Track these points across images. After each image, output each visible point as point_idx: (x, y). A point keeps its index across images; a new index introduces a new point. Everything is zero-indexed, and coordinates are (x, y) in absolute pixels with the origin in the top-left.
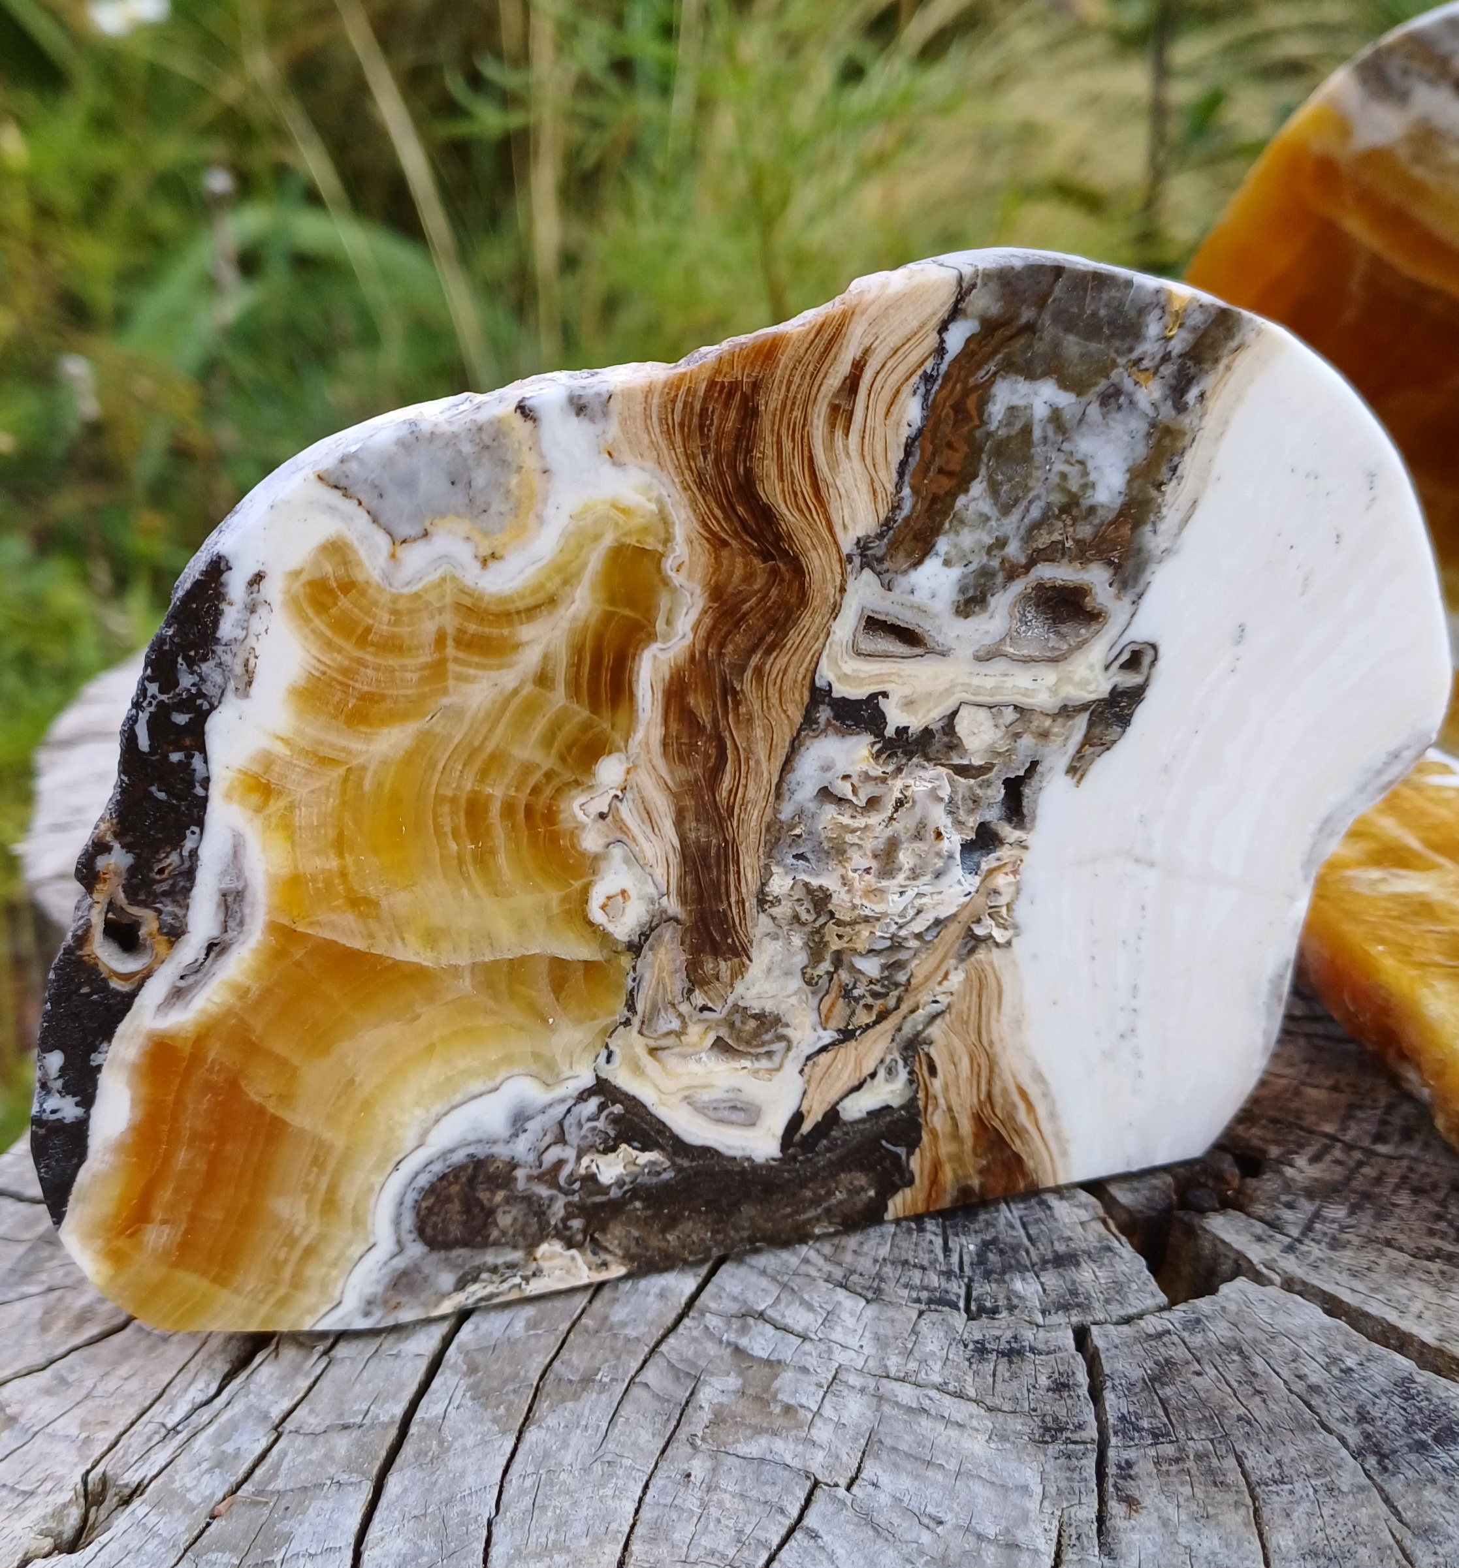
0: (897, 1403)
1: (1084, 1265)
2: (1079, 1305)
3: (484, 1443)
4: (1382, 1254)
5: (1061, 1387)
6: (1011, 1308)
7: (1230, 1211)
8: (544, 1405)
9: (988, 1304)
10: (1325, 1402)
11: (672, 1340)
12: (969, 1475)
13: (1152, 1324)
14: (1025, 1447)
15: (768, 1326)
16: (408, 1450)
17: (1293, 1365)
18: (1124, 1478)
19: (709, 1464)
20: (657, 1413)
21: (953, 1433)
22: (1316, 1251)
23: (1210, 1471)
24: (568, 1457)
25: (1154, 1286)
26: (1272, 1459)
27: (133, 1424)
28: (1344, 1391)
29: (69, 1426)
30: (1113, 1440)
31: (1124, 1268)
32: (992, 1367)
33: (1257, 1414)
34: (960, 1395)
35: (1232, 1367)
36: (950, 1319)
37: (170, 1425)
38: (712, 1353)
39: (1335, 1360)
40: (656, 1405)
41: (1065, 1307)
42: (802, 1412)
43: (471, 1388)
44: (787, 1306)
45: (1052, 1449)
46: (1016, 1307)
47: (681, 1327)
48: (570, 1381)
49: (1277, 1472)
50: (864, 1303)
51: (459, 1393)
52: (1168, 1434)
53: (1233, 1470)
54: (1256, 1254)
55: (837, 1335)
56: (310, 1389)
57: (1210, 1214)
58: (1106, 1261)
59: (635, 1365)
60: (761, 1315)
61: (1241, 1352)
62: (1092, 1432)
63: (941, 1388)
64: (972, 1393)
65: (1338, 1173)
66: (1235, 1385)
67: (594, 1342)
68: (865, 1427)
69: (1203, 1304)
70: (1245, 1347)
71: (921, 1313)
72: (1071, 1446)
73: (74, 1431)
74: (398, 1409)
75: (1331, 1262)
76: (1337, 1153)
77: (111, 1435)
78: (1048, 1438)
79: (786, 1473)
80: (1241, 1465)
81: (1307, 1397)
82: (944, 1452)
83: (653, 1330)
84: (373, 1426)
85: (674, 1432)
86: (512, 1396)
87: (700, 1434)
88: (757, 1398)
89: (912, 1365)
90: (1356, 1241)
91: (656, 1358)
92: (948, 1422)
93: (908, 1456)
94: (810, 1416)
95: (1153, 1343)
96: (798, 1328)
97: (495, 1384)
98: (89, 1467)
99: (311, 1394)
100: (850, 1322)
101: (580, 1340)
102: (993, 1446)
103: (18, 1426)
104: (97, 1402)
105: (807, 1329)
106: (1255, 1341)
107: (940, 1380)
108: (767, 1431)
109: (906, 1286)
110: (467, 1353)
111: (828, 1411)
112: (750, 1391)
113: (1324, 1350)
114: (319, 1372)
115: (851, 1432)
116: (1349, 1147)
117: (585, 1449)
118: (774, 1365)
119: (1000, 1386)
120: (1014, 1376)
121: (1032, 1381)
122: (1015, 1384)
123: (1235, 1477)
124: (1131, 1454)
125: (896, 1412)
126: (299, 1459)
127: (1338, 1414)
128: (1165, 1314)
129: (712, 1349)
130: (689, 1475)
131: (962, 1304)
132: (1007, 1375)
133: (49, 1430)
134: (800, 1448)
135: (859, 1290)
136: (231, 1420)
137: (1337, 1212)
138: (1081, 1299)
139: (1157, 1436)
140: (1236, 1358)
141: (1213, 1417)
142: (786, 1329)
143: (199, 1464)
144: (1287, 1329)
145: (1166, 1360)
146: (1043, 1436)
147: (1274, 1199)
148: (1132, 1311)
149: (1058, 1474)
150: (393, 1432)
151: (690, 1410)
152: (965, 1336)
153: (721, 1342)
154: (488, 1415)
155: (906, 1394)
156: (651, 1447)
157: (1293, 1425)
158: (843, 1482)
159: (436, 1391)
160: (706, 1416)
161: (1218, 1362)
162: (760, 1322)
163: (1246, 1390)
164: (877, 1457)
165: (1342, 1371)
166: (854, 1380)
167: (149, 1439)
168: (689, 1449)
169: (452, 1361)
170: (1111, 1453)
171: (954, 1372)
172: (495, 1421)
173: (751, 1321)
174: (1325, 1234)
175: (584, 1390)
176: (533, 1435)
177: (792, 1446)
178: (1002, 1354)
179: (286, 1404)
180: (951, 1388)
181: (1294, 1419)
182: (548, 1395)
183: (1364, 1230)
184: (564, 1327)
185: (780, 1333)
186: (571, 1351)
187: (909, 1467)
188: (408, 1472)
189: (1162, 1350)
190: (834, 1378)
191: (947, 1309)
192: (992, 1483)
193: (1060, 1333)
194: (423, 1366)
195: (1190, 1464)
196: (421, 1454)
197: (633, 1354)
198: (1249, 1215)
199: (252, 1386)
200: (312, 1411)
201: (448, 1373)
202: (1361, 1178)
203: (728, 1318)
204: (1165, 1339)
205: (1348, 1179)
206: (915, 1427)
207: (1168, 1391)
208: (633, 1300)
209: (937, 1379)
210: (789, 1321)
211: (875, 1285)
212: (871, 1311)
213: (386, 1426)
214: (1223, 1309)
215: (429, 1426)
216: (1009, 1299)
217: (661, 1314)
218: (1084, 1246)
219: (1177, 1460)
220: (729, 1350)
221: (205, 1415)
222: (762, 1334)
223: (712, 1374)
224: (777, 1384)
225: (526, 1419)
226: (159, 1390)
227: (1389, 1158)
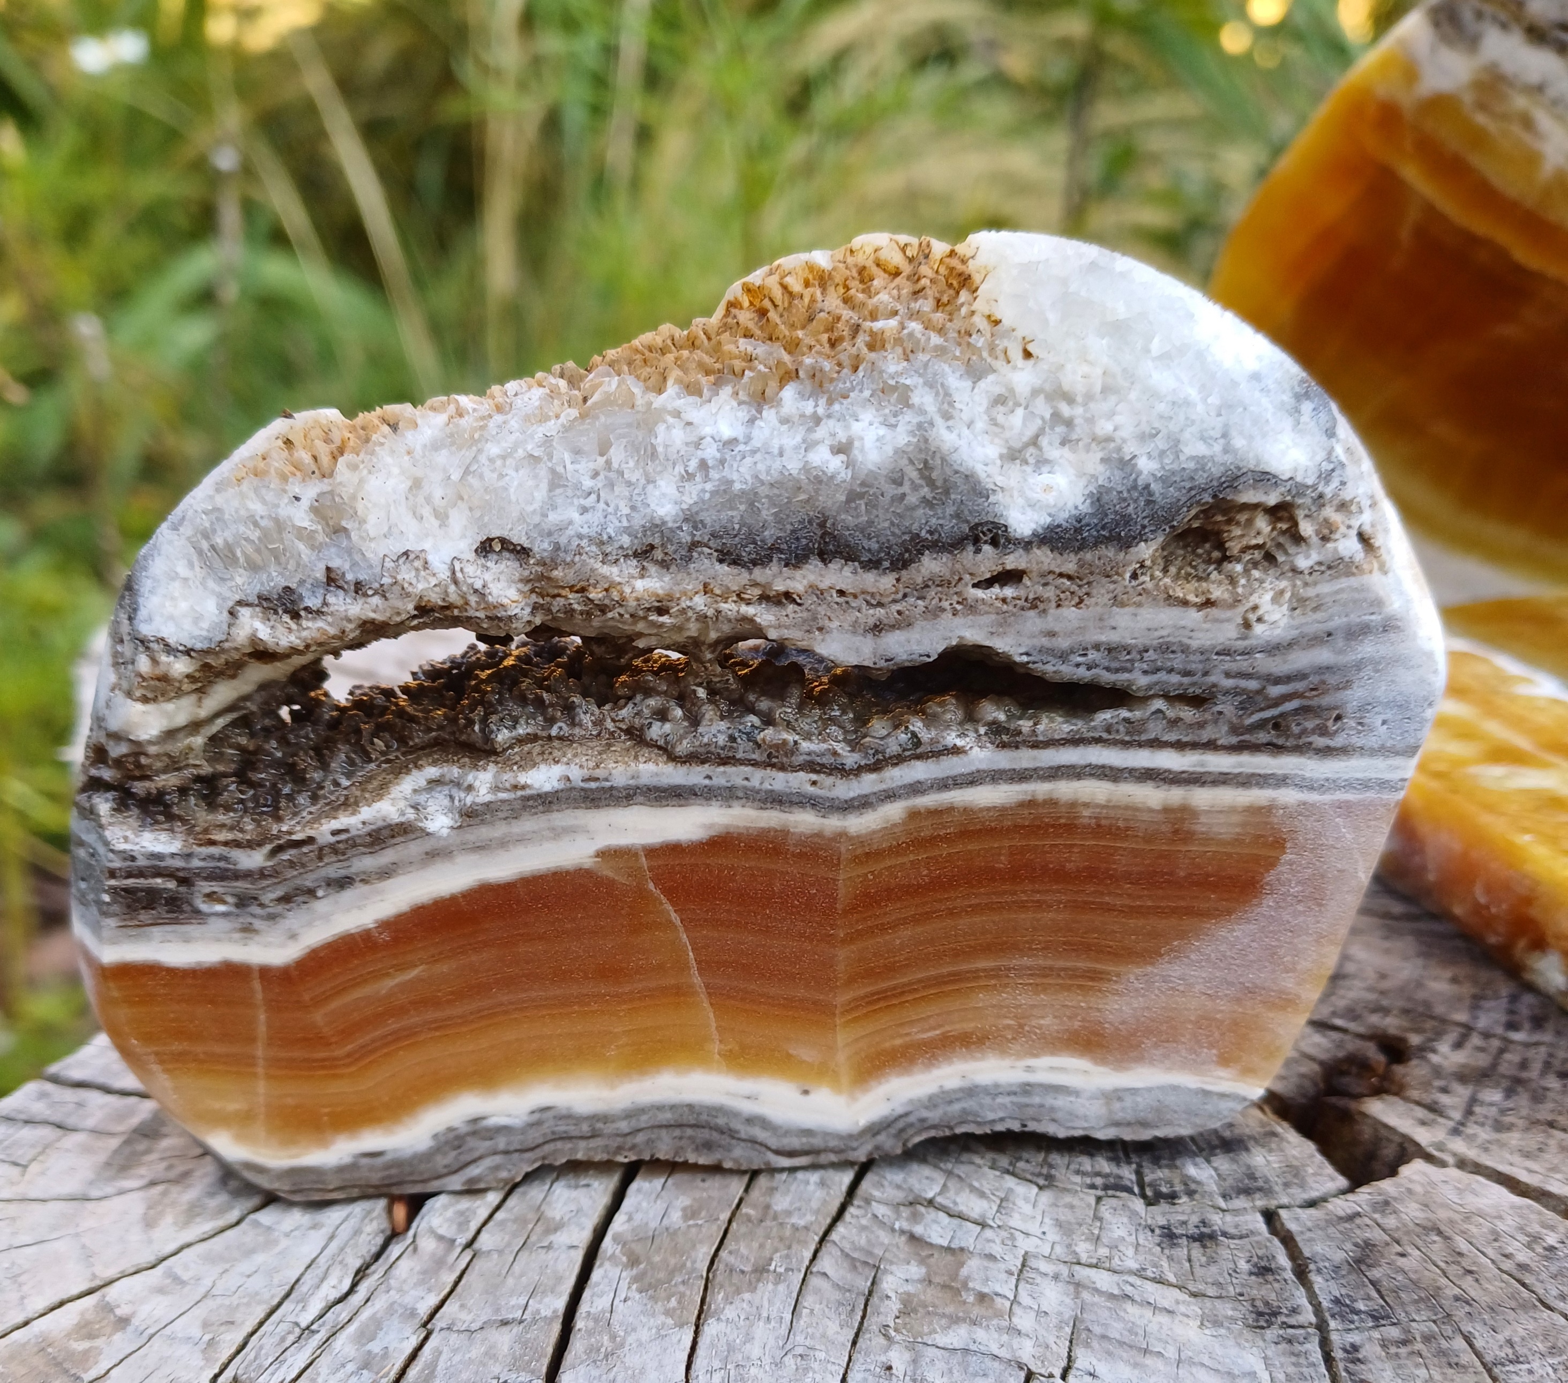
0: (1097, 1290)
1: (1253, 1150)
2: (1260, 1189)
3: (660, 1337)
4: (1550, 1136)
5: (1264, 1270)
6: (1191, 1193)
7: (1385, 1096)
8: (717, 1298)
9: (1164, 1189)
10: (1538, 1280)
11: (840, 1229)
12: (1191, 1362)
13: (1342, 1206)
14: (1241, 1334)
15: (941, 1215)
16: (577, 1345)
17: (1496, 1244)
18: (1352, 1362)
19: (907, 1356)
20: (840, 1304)
21: (1164, 1319)
22: (1484, 1134)
23: (1442, 1353)
24: (755, 1351)
25: (1329, 1169)
26: (1501, 1337)
27: (261, 1324)
28: (1554, 1269)
29: (190, 1326)
30: (1333, 1324)
31: (1294, 1152)
32: (1185, 1251)
33: (1473, 1293)
34: (1160, 1281)
35: (1435, 1247)
36: (1130, 1204)
37: (304, 1325)
38: (886, 1241)
39: (1535, 1239)
40: (837, 1295)
41: (1247, 1192)
42: (998, 1300)
43: (635, 1279)
44: (957, 1193)
45: (1271, 1333)
46: (1194, 1192)
47: (847, 1216)
48: (743, 1272)
49: (1510, 1351)
50: (1035, 1190)
51: (624, 1285)
52: (1389, 1317)
53: (1464, 1351)
54: (1423, 1136)
55: (1015, 1221)
56: (456, 1283)
57: (1366, 1099)
58: (1273, 1146)
59: (808, 1255)
60: (931, 1203)
61: (1440, 1233)
62: (1308, 1316)
63: (1140, 1273)
64: (1172, 1278)
65: (1483, 1060)
66: (1442, 1265)
67: (760, 1232)
68: (1068, 1314)
69: (1386, 1185)
70: (1443, 1228)
71: (1099, 1199)
72: (1290, 1331)
73: (196, 1332)
74: (560, 1303)
75: (1502, 1145)
76: (1476, 1040)
77: (239, 1338)
78: (1263, 1323)
79: (996, 1364)
80: (1471, 1345)
81: (1519, 1275)
82: (1160, 1340)
83: (820, 1218)
84: (535, 1321)
85: (861, 1323)
86: (682, 1288)
87: (892, 1325)
88: (945, 1287)
89: (1103, 1251)
90: (1521, 1123)
91: (827, 1248)
92: (1156, 1308)
93: (1121, 1344)
94: (1008, 1304)
95: (1347, 1225)
96: (975, 1215)
97: (662, 1275)
98: (216, 1371)
99: (459, 1288)
100: (1027, 1208)
101: (743, 1229)
102: (1207, 1332)
103: (130, 1329)
104: (219, 1301)
105: (983, 1216)
106: (1451, 1221)
107: (1138, 1266)
108: (964, 1320)
109: (1078, 1172)
110: (624, 1244)
111: (1024, 1298)
112: (937, 1280)
113: (1521, 1229)
114: (463, 1266)
115: (1054, 1320)
116: (1487, 1035)
117: (771, 1342)
118: (956, 1253)
119: (1199, 1271)
120: (1212, 1261)
121: (1232, 1266)
122: (1214, 1269)
123: (1468, 1357)
124: (1355, 1338)
125: (1097, 1299)
126: (457, 1358)
127: (1555, 1292)
128: (1350, 1197)
129: (884, 1237)
130: (890, 1368)
131: (1136, 1190)
132: (1204, 1259)
133: (167, 1331)
134: (1005, 1338)
135: (1029, 1177)
136: (373, 1318)
137: (1493, 1095)
138: (1260, 1183)
139: (1378, 1318)
140: (1436, 1238)
141: (1431, 1298)
142: (960, 1216)
143: (343, 1366)
144: (1479, 1209)
145: (1365, 1242)
146: (1257, 1321)
147: (1426, 1085)
148: (1314, 1194)
149: (1283, 1359)
150: (557, 1328)
151: (875, 1300)
152: (1149, 1222)
153: (893, 1230)
154: (659, 1307)
155: (1103, 1280)
156: (841, 1339)
157: (1513, 1304)
158: (1057, 1372)
159: (597, 1284)
160: (894, 1306)
161: (1420, 1243)
162: (931, 1210)
163: (1453, 1270)
164: (1087, 1345)
165: (1545, 1249)
166: (1044, 1266)
167: (283, 1339)
168: (882, 1341)
169: (609, 1252)
170: (1334, 1337)
171: (1149, 1257)
172: (668, 1313)
173: (922, 1209)
174: (1486, 1117)
175: (758, 1280)
176: (711, 1329)
177: (996, 1335)
178: (1192, 1238)
179: (433, 1300)
180: (1149, 1274)
181: (1512, 1297)
182: (721, 1287)
183: (1524, 1112)
184: (725, 1216)
185: (956, 1221)
186: (737, 1240)
187: (1124, 1355)
188: (582, 1369)
189: (1358, 1232)
190: (1023, 1265)
191: (1124, 1194)
192: (1217, 1371)
193: (1248, 1217)
194: (578, 1257)
195: (1419, 1346)
196: (592, 1350)
197: (804, 1243)
198: (1407, 1099)
199: (392, 1282)
200: (462, 1306)
201: (607, 1265)
202: (1506, 1065)
203: (897, 1206)
204: (1358, 1221)
205: (1494, 1065)
206: (1122, 1314)
207: (1376, 1273)
208: (793, 1188)
209: (1133, 1265)
210: (962, 1208)
211: (1045, 1171)
212: (1046, 1197)
213: (549, 1321)
214: (1410, 1191)
215: (596, 1320)
216: (1186, 1184)
217: (825, 1202)
218: (1247, 1131)
219: (1405, 1343)
220: (903, 1238)
221: (342, 1312)
222: (935, 1221)
223: (892, 1263)
224: (964, 1272)
225: (701, 1311)
226: (287, 1288)
227: (1527, 1045)
